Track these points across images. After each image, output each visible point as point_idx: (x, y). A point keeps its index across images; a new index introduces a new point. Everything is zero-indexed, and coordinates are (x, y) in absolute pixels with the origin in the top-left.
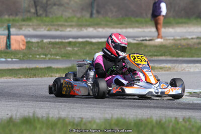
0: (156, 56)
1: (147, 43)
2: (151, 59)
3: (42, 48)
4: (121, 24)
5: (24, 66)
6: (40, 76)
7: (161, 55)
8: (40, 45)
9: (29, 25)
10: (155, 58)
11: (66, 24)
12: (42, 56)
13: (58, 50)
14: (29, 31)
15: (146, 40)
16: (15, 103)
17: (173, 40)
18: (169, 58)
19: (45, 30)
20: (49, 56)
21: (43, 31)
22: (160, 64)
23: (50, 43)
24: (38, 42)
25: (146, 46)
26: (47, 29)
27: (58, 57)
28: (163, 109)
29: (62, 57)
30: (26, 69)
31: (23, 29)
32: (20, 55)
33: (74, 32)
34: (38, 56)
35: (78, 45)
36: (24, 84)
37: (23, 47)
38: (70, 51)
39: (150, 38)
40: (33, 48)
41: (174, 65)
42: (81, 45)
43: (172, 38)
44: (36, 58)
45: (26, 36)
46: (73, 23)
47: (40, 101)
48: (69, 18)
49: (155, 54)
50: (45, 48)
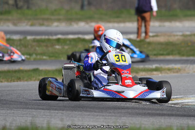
0: (162, 55)
2: (156, 59)
3: (25, 46)
4: (118, 17)
5: (6, 68)
6: (25, 79)
7: (168, 54)
8: (23, 43)
9: (8, 20)
10: (162, 58)
11: (53, 17)
12: (26, 56)
13: (44, 48)
14: (8, 26)
18: (177, 58)
19: (27, 25)
20: (34, 56)
21: (25, 27)
22: (168, 64)
23: (34, 40)
24: (20, 40)
26: (30, 23)
27: (44, 57)
28: (179, 118)
29: (50, 57)
30: (9, 71)
31: (2, 24)
33: (62, 27)
35: (68, 42)
36: (8, 89)
38: (58, 49)
39: (154, 34)
41: (184, 66)
42: (72, 43)
43: (181, 34)
45: (6, 33)
46: (61, 17)
47: (31, 109)
48: (55, 10)
49: (161, 52)
50: (30, 47)
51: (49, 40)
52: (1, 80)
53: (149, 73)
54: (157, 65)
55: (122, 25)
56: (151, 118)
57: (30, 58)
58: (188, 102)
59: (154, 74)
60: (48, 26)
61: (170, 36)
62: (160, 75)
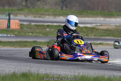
0: (104, 36)
1: (98, 27)
2: (101, 38)
3: (30, 28)
4: (81, 14)
5: (19, 40)
6: (29, 46)
7: (107, 36)
8: (29, 27)
9: (22, 14)
11: (46, 13)
12: (30, 34)
13: (40, 30)
14: (22, 17)
15: (97, 25)
16: (14, 64)
17: (115, 26)
18: (112, 38)
20: (35, 34)
21: (30, 18)
22: (107, 41)
23: (35, 25)
24: (28, 25)
25: (97, 29)
26: (33, 16)
27: (40, 35)
29: (43, 35)
30: (20, 42)
31: (18, 16)
32: (16, 33)
33: (51, 18)
34: (27, 34)
35: (53, 27)
36: (19, 51)
37: (18, 28)
38: (48, 31)
39: (100, 24)
40: (25, 29)
42: (56, 28)
44: (26, 35)
45: (20, 21)
46: (50, 13)
47: (31, 63)
48: (48, 9)
49: (103, 35)
50: (32, 29)
51: (43, 25)
52: (16, 46)
53: (96, 45)
54: (101, 42)
55: (83, 19)
56: (94, 71)
57: (32, 35)
58: (115, 63)
59: (98, 46)
60: (43, 18)
61: (108, 26)
62: (102, 47)
